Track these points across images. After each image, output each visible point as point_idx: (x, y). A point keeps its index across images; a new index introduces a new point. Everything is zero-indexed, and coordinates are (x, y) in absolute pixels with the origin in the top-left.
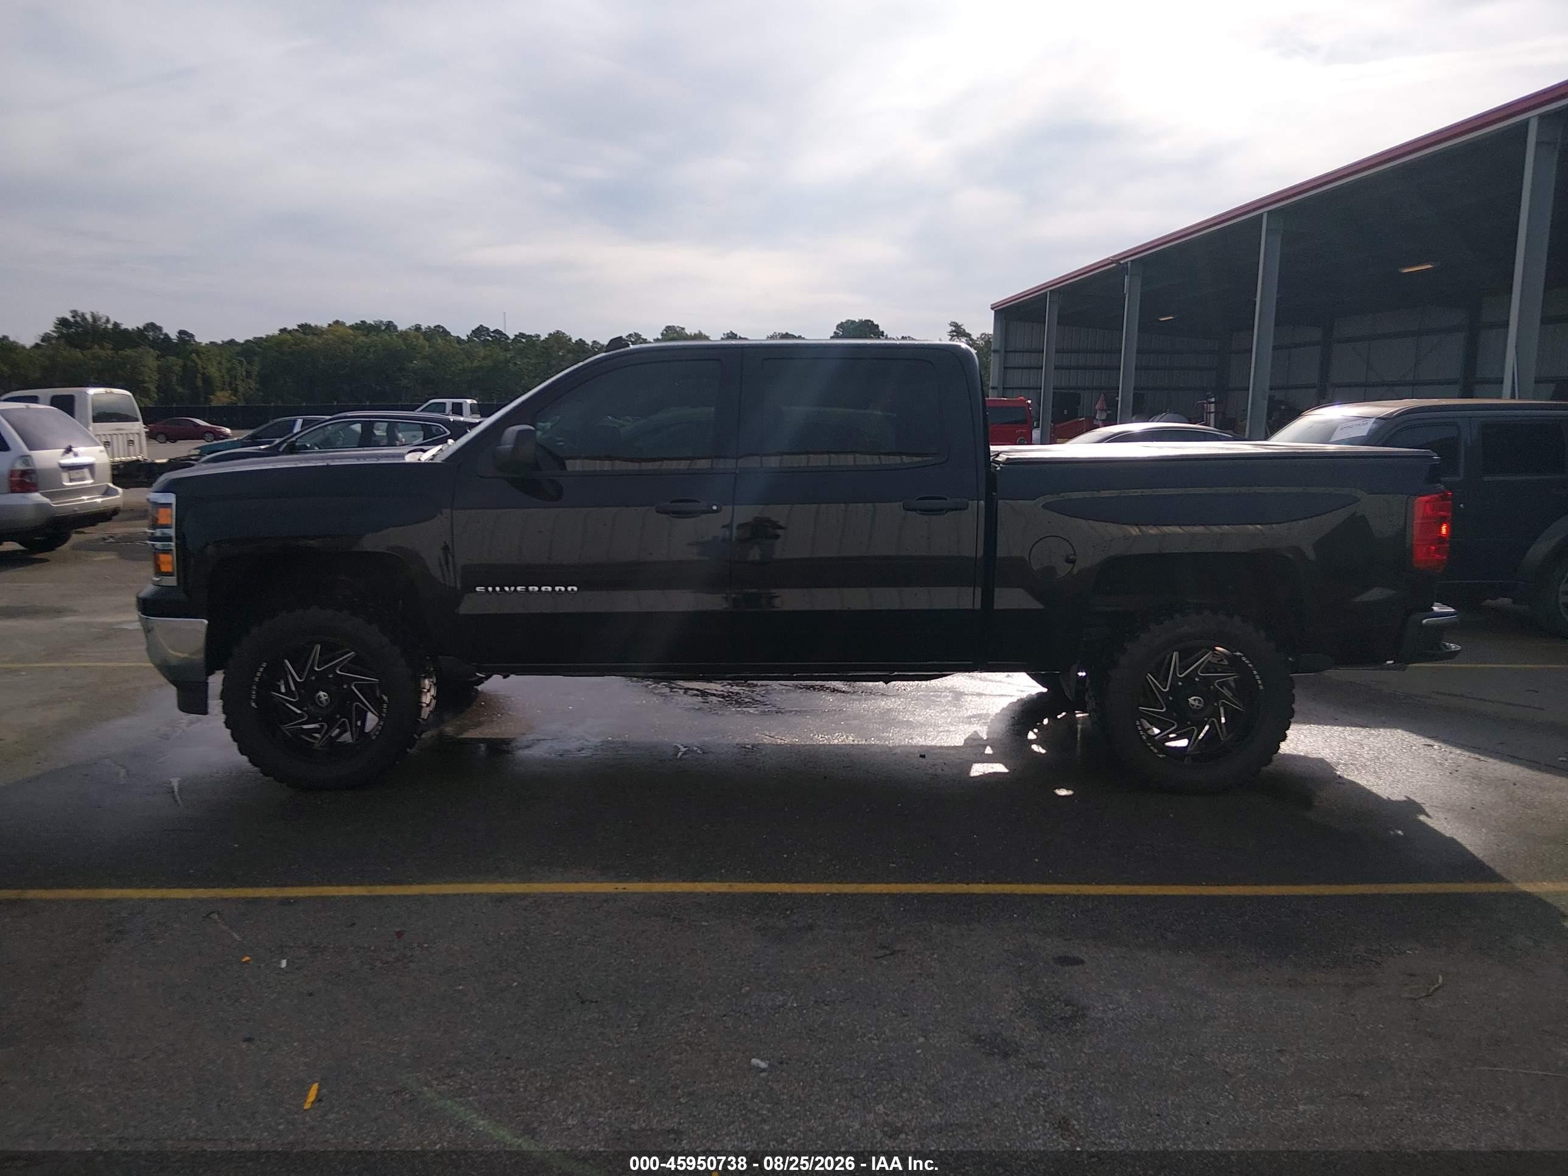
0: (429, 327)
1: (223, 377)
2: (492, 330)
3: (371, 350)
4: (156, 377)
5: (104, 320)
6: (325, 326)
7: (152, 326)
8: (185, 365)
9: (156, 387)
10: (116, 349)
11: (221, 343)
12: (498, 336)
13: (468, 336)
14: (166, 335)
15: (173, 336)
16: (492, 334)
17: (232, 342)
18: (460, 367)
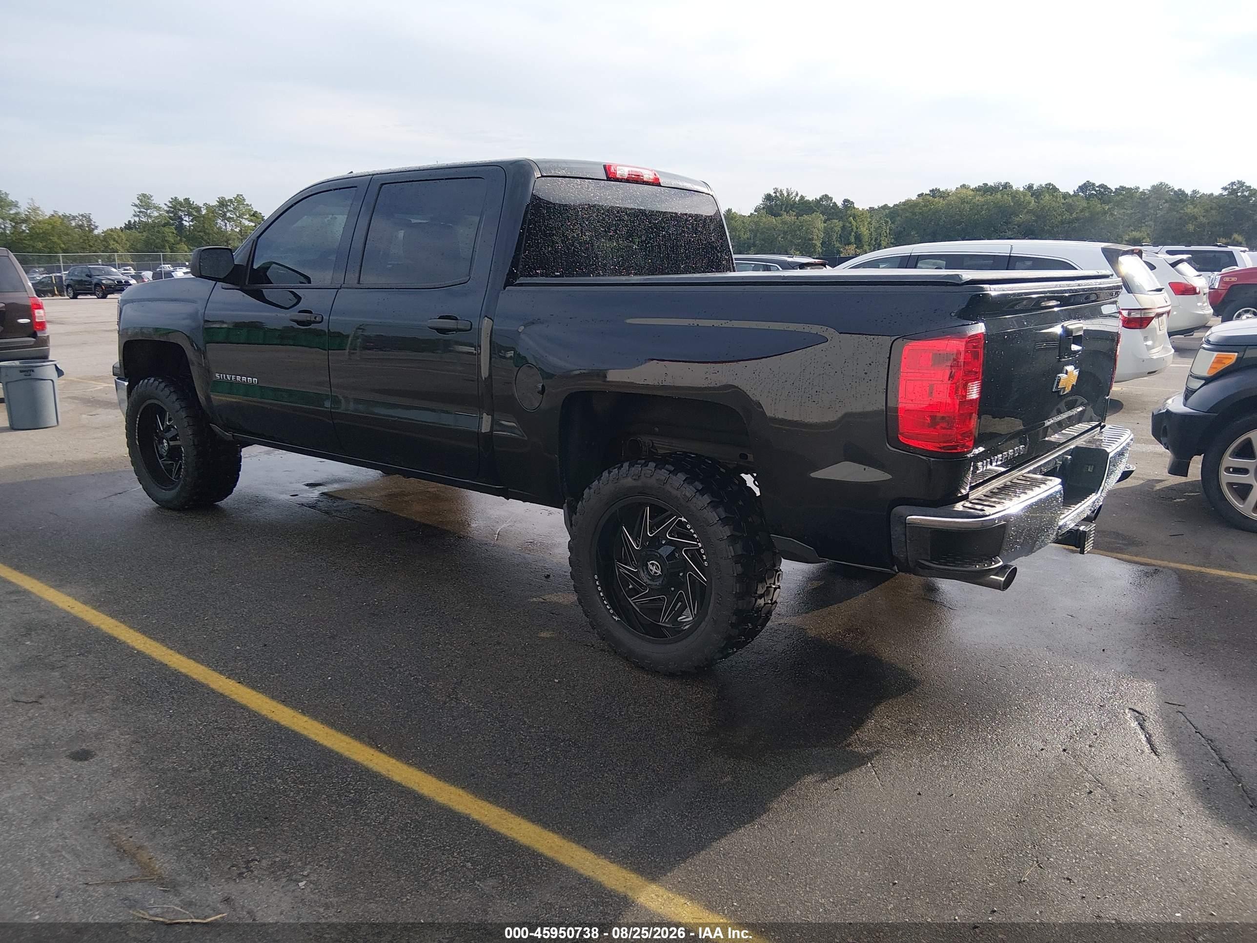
0: (1041, 185)
1: (871, 234)
2: (1097, 185)
3: (986, 207)
4: (822, 235)
5: (794, 194)
6: (954, 189)
7: (826, 197)
8: (844, 226)
9: (821, 244)
10: (798, 215)
11: (877, 208)
12: (1102, 190)
13: (1074, 191)
14: (835, 203)
15: (840, 204)
16: (1097, 189)
17: (885, 207)
18: (1059, 218)
